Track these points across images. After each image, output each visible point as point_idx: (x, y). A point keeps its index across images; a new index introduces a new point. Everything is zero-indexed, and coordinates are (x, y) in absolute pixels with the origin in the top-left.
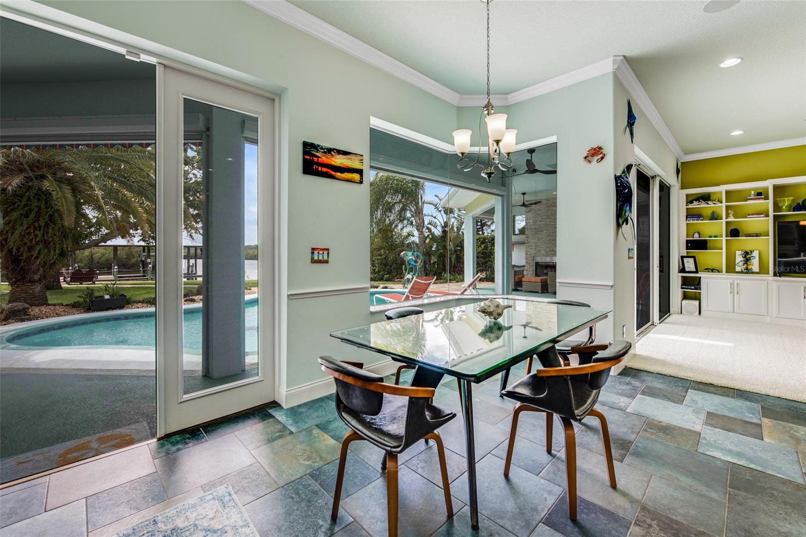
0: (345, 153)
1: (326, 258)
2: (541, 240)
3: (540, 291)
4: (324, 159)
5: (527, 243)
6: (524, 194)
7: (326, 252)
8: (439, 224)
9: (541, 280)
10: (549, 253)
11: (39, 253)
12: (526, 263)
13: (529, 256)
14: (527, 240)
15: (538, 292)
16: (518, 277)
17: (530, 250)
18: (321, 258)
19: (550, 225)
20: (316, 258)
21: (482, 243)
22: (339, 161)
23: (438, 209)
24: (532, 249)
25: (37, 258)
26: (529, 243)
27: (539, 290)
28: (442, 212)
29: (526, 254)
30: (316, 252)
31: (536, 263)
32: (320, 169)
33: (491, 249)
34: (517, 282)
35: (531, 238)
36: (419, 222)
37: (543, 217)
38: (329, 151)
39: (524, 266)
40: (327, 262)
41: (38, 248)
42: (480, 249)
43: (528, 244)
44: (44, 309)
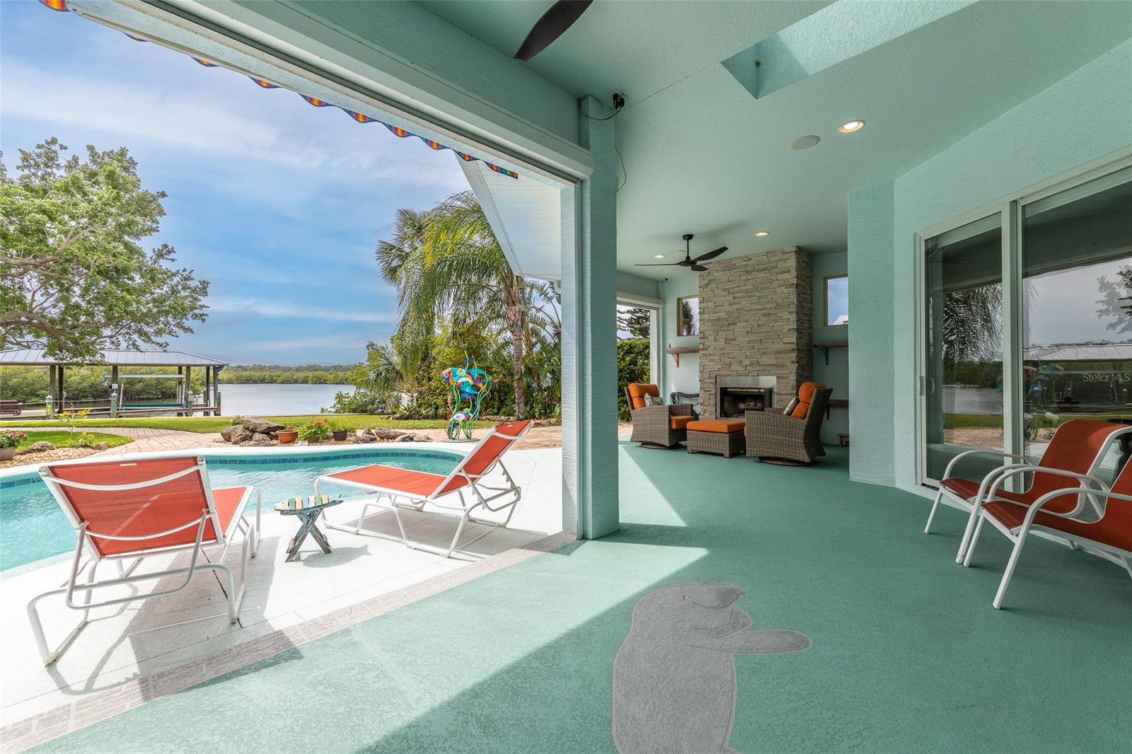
2: (732, 343)
3: (727, 453)
5: (704, 349)
6: (688, 237)
8: (547, 319)
9: (729, 427)
10: (749, 368)
12: (701, 388)
13: (707, 376)
14: (703, 344)
15: (722, 455)
16: (677, 421)
17: (708, 363)
19: (752, 310)
21: (628, 353)
23: (546, 296)
24: (713, 360)
26: (707, 349)
27: (725, 448)
28: (554, 300)
29: (700, 372)
31: (721, 388)
33: (644, 364)
34: (677, 430)
35: (712, 338)
36: (513, 318)
37: (736, 295)
39: (698, 395)
42: (623, 364)
43: (704, 352)
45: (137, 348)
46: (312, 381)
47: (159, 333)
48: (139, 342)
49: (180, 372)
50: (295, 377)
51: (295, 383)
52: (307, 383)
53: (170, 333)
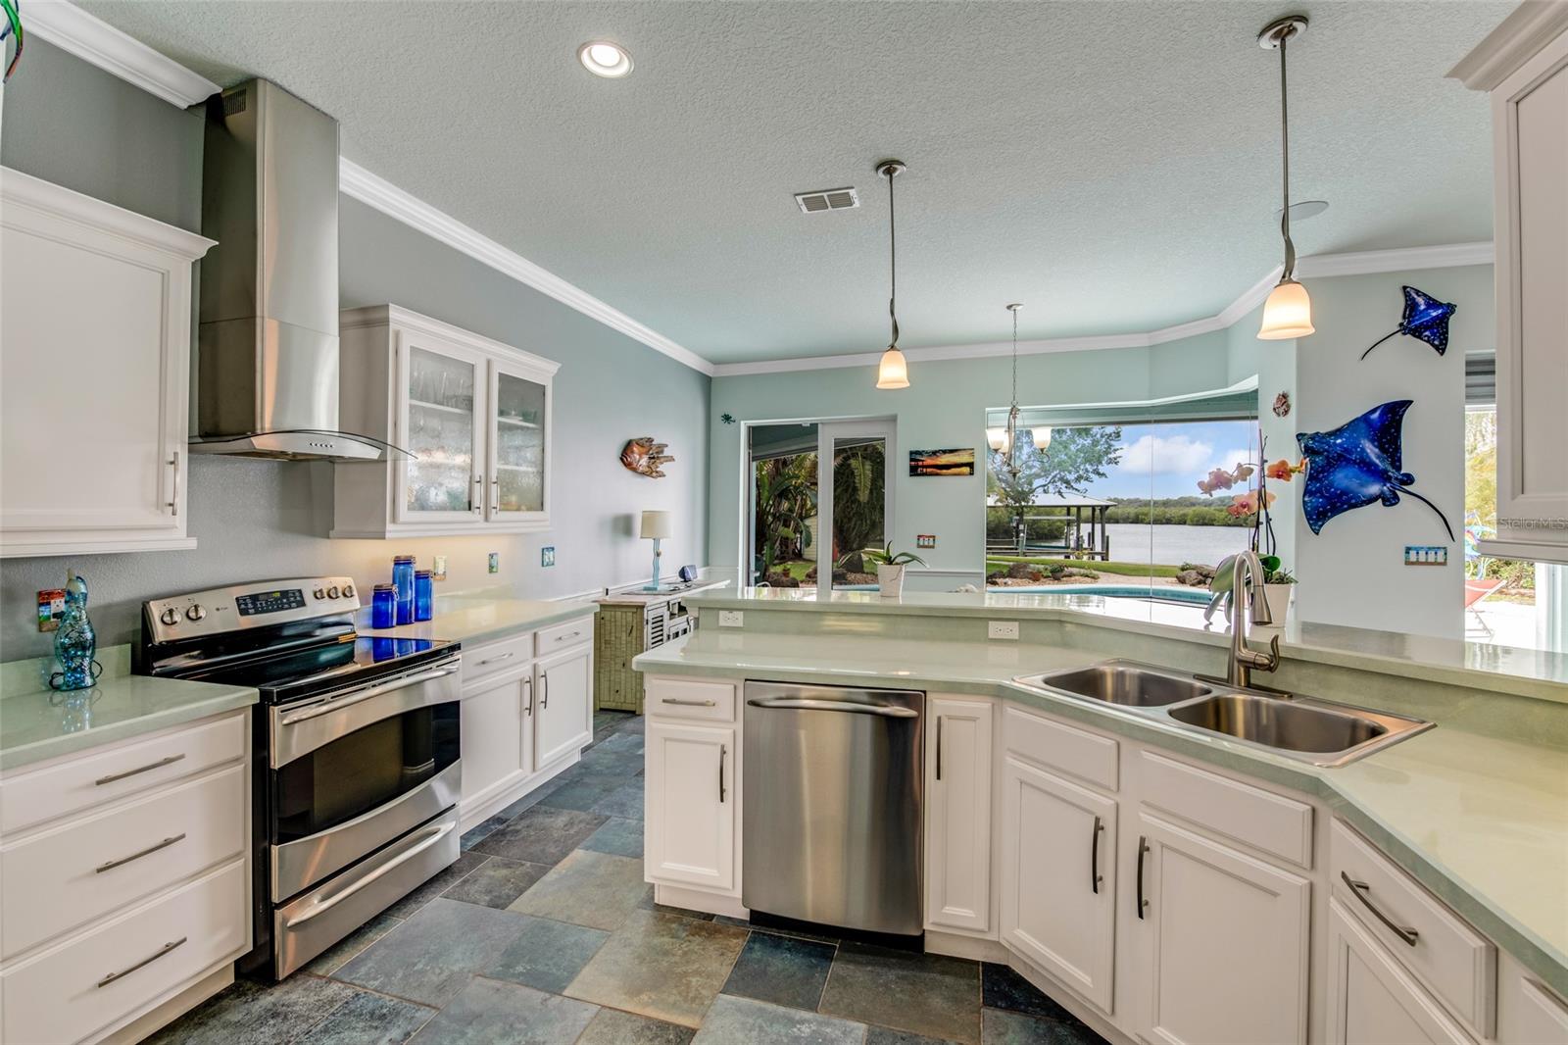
0: (952, 451)
1: (931, 544)
4: (929, 461)
7: (931, 539)
11: (855, 524)
18: (926, 543)
20: (921, 543)
22: (944, 460)
25: (854, 528)
30: (921, 539)
32: (925, 470)
38: (935, 453)
40: (933, 547)
41: (854, 519)
44: (859, 576)
45: (1060, 493)
46: (1192, 521)
47: (1078, 479)
48: (1064, 490)
49: (1068, 514)
50: (1168, 516)
51: (1167, 523)
52: (1185, 523)
53: (1087, 479)
